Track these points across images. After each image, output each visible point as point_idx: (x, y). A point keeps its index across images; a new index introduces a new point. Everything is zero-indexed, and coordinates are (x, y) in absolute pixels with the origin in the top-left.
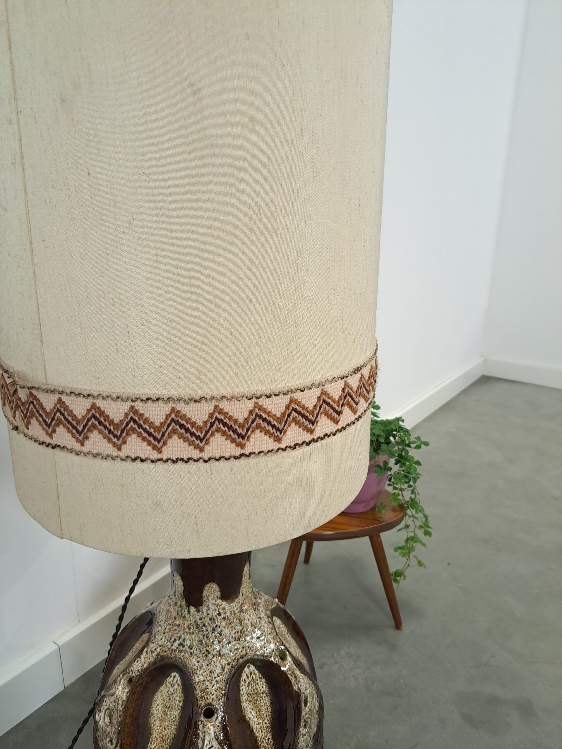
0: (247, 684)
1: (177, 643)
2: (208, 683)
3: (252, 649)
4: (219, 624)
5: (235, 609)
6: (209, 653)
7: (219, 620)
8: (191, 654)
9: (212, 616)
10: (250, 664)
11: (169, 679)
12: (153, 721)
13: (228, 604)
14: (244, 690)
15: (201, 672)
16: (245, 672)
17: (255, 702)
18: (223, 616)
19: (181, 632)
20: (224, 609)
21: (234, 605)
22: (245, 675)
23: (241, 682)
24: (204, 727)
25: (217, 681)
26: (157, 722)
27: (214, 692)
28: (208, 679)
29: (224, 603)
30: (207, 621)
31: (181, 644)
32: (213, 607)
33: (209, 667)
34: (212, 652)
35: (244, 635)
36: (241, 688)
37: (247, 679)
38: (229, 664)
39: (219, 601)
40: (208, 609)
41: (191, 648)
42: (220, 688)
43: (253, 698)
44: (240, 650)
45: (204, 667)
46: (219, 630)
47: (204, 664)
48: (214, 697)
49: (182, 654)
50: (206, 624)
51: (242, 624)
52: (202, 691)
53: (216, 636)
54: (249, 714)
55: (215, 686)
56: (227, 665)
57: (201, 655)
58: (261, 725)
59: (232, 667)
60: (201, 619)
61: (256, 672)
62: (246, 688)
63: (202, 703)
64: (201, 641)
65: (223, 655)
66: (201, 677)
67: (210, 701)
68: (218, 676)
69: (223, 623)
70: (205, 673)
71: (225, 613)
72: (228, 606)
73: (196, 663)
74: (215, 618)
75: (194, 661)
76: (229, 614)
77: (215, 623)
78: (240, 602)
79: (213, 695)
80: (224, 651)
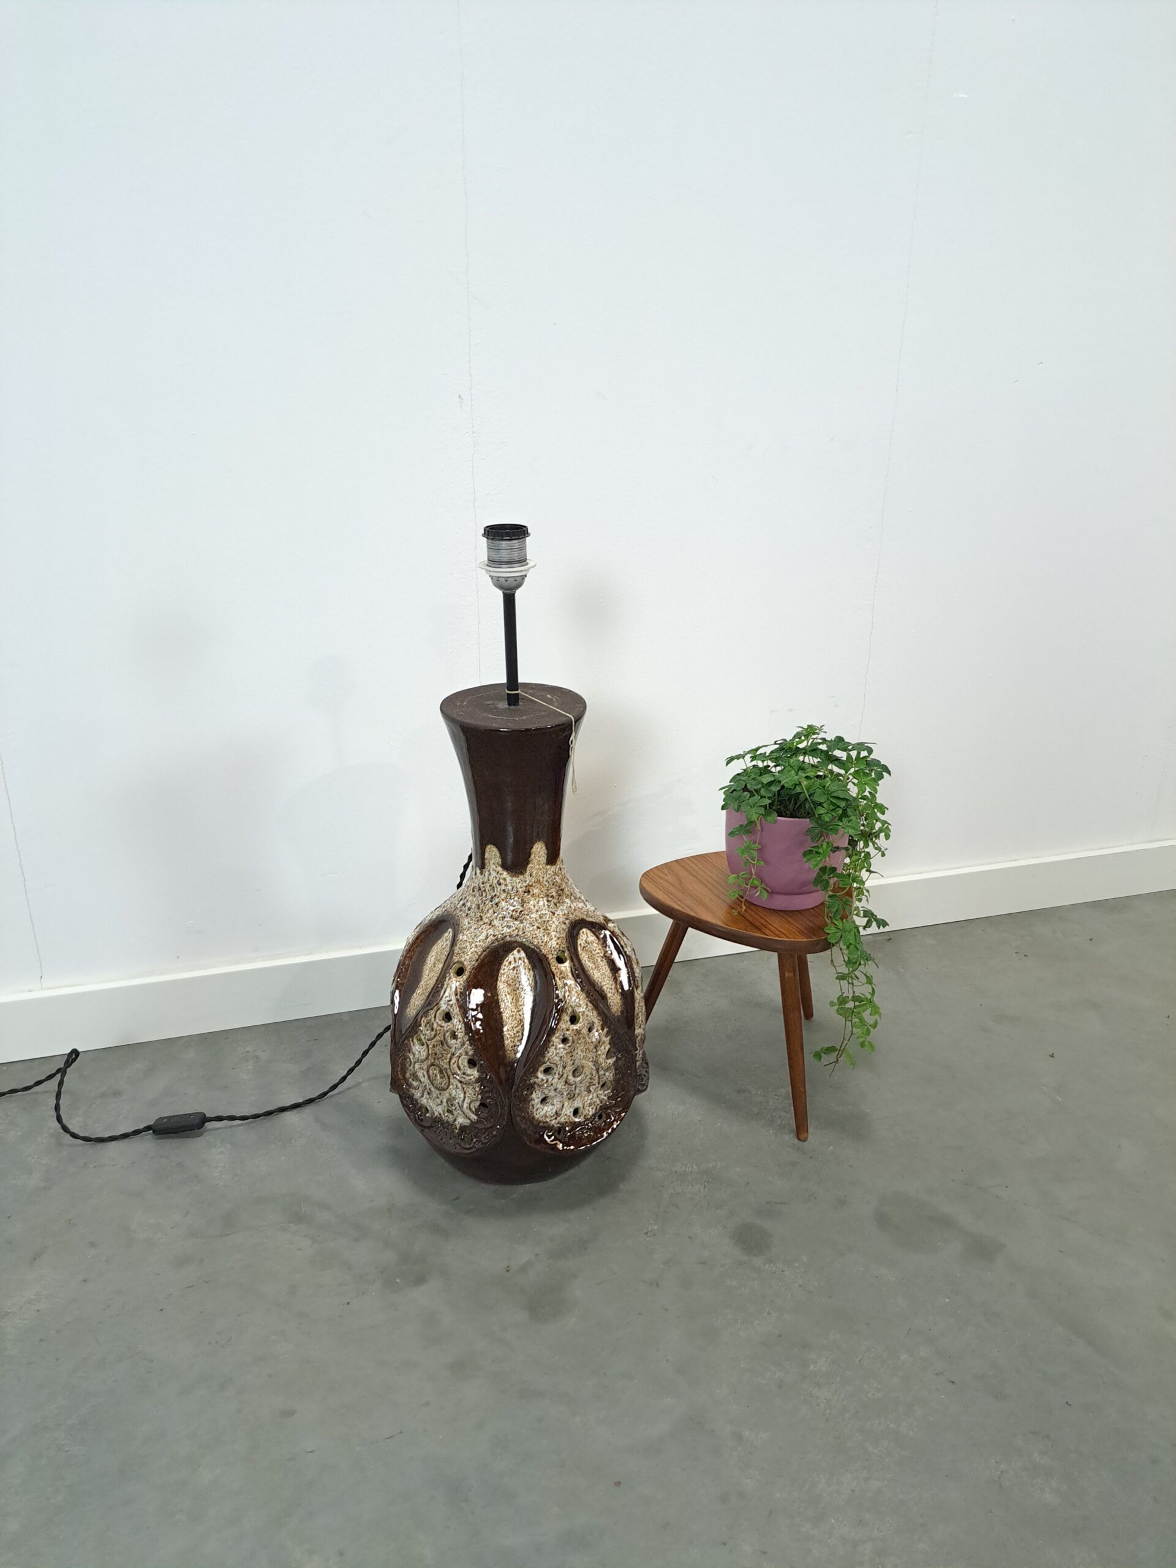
0: (512, 966)
1: (462, 902)
2: (468, 944)
3: (525, 934)
4: (498, 894)
5: (519, 887)
6: (482, 919)
7: (498, 889)
8: (467, 915)
9: (492, 883)
10: (520, 949)
11: (446, 935)
12: (425, 970)
13: (510, 876)
14: (506, 971)
15: (468, 932)
16: (513, 954)
17: (515, 989)
18: (503, 887)
19: (467, 894)
20: (505, 879)
21: (518, 881)
22: (512, 957)
23: (505, 961)
24: (449, 980)
25: (476, 946)
26: (427, 972)
27: (469, 953)
28: (470, 940)
29: (505, 873)
30: (488, 888)
31: (464, 905)
32: (494, 874)
33: (475, 931)
34: (484, 919)
35: (523, 917)
36: (503, 967)
37: (513, 962)
38: (494, 936)
39: (499, 869)
40: (490, 874)
41: (469, 909)
42: (476, 951)
43: (514, 984)
44: (512, 929)
45: (472, 930)
46: (497, 900)
47: (473, 928)
48: (468, 957)
49: (461, 913)
50: (487, 890)
51: (525, 906)
52: (460, 949)
53: (492, 905)
54: (504, 996)
55: (473, 949)
56: (491, 936)
57: (474, 919)
58: (514, 1014)
59: (496, 939)
60: (483, 883)
61: (526, 960)
62: (509, 970)
63: (455, 959)
64: (479, 905)
65: (493, 926)
66: (465, 937)
67: (463, 959)
68: (480, 941)
69: (503, 896)
70: (470, 935)
71: (506, 885)
72: (510, 878)
73: (467, 923)
74: (495, 886)
75: (466, 921)
76: (510, 888)
77: (494, 892)
78: (526, 881)
79: (468, 955)
80: (496, 923)
